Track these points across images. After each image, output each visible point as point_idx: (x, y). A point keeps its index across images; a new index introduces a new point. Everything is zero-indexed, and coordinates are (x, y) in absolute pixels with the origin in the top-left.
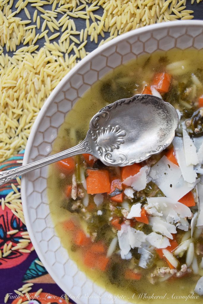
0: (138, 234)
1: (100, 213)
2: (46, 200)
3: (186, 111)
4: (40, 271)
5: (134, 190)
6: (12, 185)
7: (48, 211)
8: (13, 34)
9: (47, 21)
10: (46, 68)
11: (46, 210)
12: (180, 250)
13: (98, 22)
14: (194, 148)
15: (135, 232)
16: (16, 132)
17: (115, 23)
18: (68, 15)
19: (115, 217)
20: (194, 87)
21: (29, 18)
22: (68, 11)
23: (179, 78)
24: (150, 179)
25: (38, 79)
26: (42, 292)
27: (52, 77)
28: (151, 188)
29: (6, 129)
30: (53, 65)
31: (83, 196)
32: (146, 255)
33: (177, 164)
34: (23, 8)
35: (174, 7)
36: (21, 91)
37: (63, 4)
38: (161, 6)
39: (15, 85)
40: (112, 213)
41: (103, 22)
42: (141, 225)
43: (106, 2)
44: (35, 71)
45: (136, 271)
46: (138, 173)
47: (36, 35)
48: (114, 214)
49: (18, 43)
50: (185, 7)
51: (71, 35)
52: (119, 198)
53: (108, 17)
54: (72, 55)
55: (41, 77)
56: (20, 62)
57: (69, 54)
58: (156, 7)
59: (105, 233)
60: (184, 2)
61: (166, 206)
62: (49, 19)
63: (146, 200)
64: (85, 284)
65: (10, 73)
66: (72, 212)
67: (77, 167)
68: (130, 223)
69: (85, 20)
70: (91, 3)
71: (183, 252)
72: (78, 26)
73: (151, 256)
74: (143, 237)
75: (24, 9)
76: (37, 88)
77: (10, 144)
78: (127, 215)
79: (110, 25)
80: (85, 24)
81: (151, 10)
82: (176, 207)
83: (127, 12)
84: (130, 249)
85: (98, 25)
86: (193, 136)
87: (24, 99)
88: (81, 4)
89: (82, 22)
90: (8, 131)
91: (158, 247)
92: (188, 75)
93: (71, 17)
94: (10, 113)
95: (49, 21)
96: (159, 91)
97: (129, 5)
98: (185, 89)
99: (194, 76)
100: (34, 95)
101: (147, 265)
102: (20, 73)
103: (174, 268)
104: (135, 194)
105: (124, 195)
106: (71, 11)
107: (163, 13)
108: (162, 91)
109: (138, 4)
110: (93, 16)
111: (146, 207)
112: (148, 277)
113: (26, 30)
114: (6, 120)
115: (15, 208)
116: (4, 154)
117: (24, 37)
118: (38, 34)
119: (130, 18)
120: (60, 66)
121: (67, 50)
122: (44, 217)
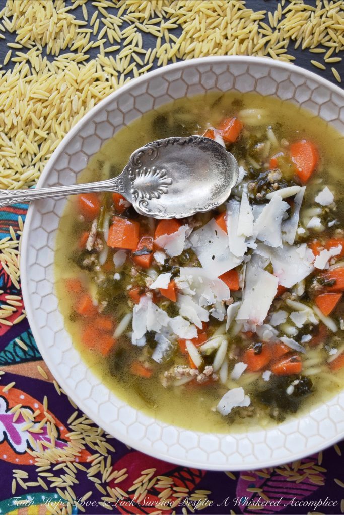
0: (160, 313)
1: (117, 276)
2: (53, 244)
3: (252, 171)
4: (18, 356)
5: (167, 255)
6: (11, 228)
7: (52, 260)
8: (60, 34)
9: (108, 27)
10: (92, 86)
11: (49, 257)
12: (208, 346)
13: (173, 44)
14: (251, 217)
15: (157, 310)
16: (32, 160)
17: (194, 50)
18: (136, 27)
19: (136, 285)
20: (269, 144)
21: (86, 19)
22: (138, 21)
23: (252, 129)
24: (190, 245)
25: (79, 98)
26: (14, 387)
27: (97, 99)
28: (188, 257)
29: (21, 154)
30: (102, 84)
31: (101, 249)
32: (164, 345)
33: (226, 231)
34: (81, 4)
35: (272, 47)
36: (53, 108)
37: (133, 11)
38: (255, 42)
39: (47, 98)
40: (132, 280)
41: (179, 45)
42: (166, 303)
43: (187, 22)
44: (77, 87)
45: (147, 365)
46: (175, 233)
47: (89, 42)
48: (135, 282)
49: (63, 47)
50: (285, 50)
51: (134, 52)
52: (145, 259)
53: (186, 40)
54: (129, 78)
55: (83, 96)
56: (61, 71)
57: (126, 76)
58: (249, 42)
59: (118, 305)
60: (286, 44)
61: (202, 281)
62: (111, 26)
63: (179, 271)
64: (76, 365)
65: (44, 82)
66: (82, 267)
67: (102, 210)
68: (152, 297)
69: (157, 37)
70: (169, 19)
71: (212, 349)
72: (146, 43)
73: (170, 347)
74: (166, 319)
75: (81, 6)
76: (75, 109)
77: (21, 174)
78: (150, 284)
79: (187, 51)
80: (156, 44)
81: (241, 45)
82: (214, 284)
83: (212, 40)
84: (145, 332)
85: (171, 48)
86: (253, 202)
87: (54, 120)
88: (156, 16)
89: (152, 39)
90: (23, 156)
91: (182, 336)
92: (263, 128)
93: (139, 30)
94: (31, 134)
95: (110, 29)
96: (223, 139)
97: (215, 32)
98: (256, 143)
99: (271, 130)
100: (69, 118)
101: (162, 358)
102: (57, 85)
103: (196, 368)
104: (166, 261)
105: (152, 259)
106: (142, 23)
107: (257, 51)
108: (227, 139)
109: (228, 33)
110: (168, 35)
111: (176, 280)
112: (161, 376)
113: (78, 33)
114: (23, 141)
115: (7, 260)
116: (10, 185)
117: (73, 40)
118: (92, 42)
119: (214, 48)
120: (111, 87)
121: (125, 70)
122: (45, 265)
